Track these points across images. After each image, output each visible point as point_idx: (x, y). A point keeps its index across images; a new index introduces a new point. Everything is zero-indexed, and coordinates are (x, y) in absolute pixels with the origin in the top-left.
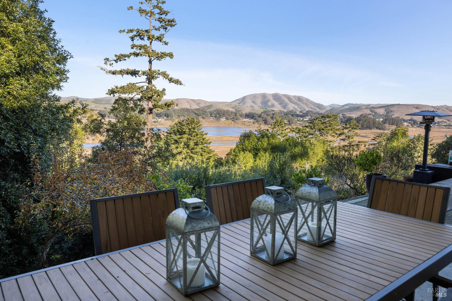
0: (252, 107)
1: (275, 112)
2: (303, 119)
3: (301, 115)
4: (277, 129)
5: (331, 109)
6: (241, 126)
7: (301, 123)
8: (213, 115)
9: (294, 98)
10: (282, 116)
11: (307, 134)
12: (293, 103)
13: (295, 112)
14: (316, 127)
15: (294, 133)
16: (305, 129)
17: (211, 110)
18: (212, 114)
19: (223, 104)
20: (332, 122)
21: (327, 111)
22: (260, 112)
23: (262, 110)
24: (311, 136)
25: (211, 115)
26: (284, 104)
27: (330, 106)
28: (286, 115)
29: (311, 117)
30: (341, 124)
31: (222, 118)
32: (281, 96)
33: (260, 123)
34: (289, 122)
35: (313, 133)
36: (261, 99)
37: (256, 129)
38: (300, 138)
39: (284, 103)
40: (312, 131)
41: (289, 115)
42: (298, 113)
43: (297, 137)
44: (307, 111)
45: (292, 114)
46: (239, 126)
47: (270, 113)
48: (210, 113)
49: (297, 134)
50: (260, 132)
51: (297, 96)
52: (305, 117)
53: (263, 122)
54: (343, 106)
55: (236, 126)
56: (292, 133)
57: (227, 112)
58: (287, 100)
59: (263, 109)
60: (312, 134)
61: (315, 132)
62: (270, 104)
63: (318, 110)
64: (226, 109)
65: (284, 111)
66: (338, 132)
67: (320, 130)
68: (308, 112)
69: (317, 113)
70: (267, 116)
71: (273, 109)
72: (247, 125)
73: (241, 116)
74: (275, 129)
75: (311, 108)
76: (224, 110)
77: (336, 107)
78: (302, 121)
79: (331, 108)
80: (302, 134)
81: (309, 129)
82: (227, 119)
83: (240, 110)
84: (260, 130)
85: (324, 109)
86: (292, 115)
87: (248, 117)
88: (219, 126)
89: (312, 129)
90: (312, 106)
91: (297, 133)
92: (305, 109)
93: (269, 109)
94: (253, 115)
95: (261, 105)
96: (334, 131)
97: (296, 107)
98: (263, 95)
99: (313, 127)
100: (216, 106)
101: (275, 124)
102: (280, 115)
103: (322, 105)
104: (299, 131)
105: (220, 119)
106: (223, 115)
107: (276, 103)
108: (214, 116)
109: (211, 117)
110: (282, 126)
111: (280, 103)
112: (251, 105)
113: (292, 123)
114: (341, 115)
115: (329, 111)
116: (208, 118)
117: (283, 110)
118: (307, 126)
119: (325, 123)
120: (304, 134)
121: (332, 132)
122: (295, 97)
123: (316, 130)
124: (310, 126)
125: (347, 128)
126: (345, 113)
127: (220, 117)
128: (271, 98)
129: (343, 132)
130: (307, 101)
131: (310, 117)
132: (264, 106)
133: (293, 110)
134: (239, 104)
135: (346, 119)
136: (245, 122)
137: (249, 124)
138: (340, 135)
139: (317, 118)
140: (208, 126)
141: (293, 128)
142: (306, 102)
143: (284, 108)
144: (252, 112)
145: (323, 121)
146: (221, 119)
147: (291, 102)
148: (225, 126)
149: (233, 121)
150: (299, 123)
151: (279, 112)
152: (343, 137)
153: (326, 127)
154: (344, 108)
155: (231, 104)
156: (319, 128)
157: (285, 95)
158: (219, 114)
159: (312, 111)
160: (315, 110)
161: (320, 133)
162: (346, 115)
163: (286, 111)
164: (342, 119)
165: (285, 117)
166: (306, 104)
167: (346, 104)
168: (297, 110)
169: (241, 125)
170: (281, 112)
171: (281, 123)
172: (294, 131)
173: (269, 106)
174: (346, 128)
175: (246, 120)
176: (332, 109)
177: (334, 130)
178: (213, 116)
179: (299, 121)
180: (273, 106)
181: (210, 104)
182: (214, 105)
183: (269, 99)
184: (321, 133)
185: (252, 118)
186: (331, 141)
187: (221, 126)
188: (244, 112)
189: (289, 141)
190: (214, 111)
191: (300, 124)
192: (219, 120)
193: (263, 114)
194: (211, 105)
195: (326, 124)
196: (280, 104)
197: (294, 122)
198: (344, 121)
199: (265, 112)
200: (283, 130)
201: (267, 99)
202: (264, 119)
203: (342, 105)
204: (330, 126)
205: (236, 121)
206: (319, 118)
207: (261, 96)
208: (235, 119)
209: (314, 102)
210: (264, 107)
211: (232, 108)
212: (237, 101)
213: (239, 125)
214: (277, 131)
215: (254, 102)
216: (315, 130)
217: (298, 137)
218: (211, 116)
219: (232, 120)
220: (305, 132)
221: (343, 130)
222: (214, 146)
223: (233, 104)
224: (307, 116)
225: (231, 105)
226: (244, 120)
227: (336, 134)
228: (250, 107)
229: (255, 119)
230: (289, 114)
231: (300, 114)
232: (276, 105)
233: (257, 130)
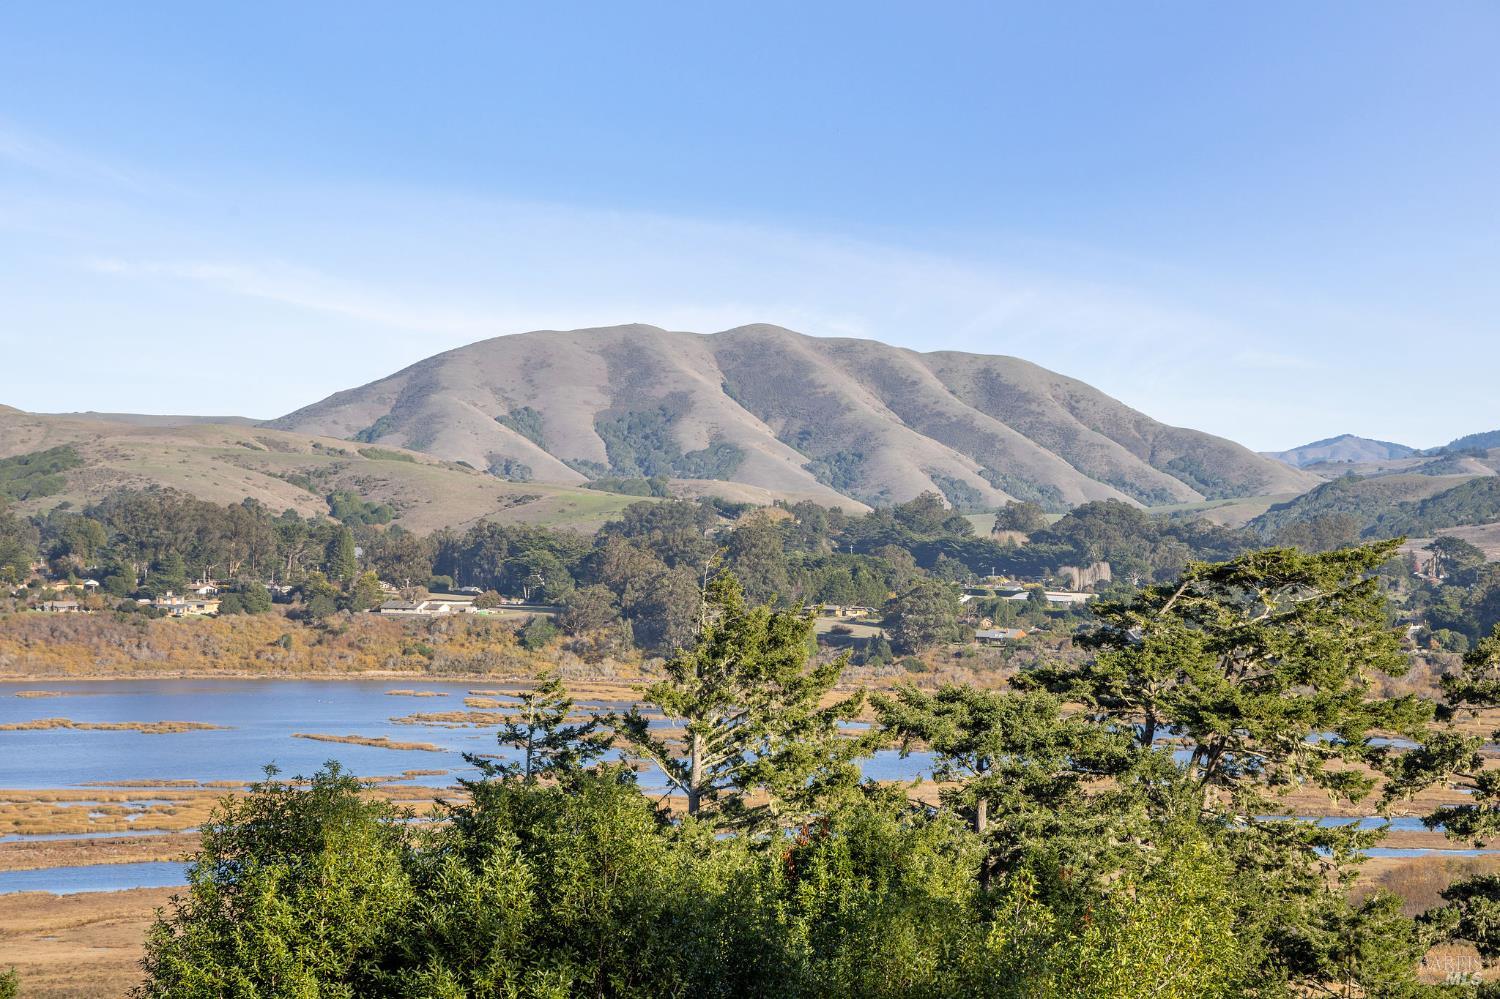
0: (504, 467)
1: (745, 519)
2: (1035, 594)
3: (1019, 553)
4: (733, 710)
5: (1320, 491)
6: (388, 673)
7: (1014, 634)
8: (75, 560)
9: (940, 374)
10: (819, 563)
11: (1061, 764)
12: (931, 432)
13: (953, 522)
14: (1160, 684)
15: (923, 753)
16: (1040, 710)
17: (54, 501)
18: (65, 550)
19: (193, 443)
20: (1325, 634)
21: (1276, 507)
22: (589, 527)
23: (616, 506)
24: (1108, 785)
25: (54, 555)
26: (843, 445)
27: (1309, 457)
28: (862, 547)
29: (1120, 570)
30: (1423, 640)
31: (179, 592)
32: (809, 355)
33: (587, 638)
34: (892, 620)
35: (1121, 751)
36: (602, 390)
37: (515, 716)
38: (983, 806)
39: (838, 432)
40: (1109, 737)
41: (889, 548)
42: (982, 528)
43: (950, 799)
44: (1080, 513)
45: (917, 537)
46: (371, 673)
47: (694, 531)
48: (47, 533)
49: (953, 763)
50: (551, 741)
51: (975, 357)
52: (1054, 570)
53: (627, 626)
54: (1445, 457)
55: (333, 674)
56: (904, 752)
57: (242, 520)
58: (865, 403)
59: (620, 488)
60: (1117, 767)
61: (1147, 739)
62: (692, 436)
63: (1188, 497)
64: (225, 488)
65: (836, 511)
66: (1401, 746)
67: (1193, 718)
68: (1089, 520)
69: (1173, 531)
70: (657, 566)
71: (733, 491)
72: (455, 666)
73: (393, 562)
74: (713, 716)
75: (1119, 482)
76: (207, 510)
77: (1368, 465)
78: (1023, 610)
79: (1313, 480)
80: (1008, 760)
81: (1081, 708)
82: (234, 597)
83: (377, 499)
84: (558, 729)
85: (1244, 490)
86: (925, 557)
87: (466, 579)
88: (142, 675)
89: (1116, 706)
90: (1129, 461)
91: (954, 752)
92: (1052, 493)
93: (687, 490)
94: (513, 550)
95: (599, 451)
96: (1343, 731)
97: (965, 468)
98: (626, 343)
99: (1119, 684)
100: (116, 465)
101: (716, 655)
102: (800, 554)
103: (1227, 452)
104: (979, 726)
105: (163, 602)
106: (194, 555)
107: (755, 431)
108: (94, 575)
109: (60, 587)
110: (785, 675)
111: (798, 425)
112: (498, 449)
113: (927, 638)
114: (1417, 550)
115: (1295, 512)
116: (22, 595)
117: (828, 497)
118: (1065, 677)
119: (1245, 640)
120: (1033, 763)
121: (1329, 736)
122: (945, 363)
123: (1158, 715)
124: (1086, 673)
125: (1483, 696)
126: (1466, 533)
127: (160, 579)
128: (708, 383)
129: (1442, 739)
130: (1072, 410)
131: (1105, 568)
132: (629, 463)
133: (928, 502)
134: (369, 435)
135: (1478, 593)
136: (430, 625)
137: (474, 650)
138: (1418, 765)
139: (1168, 593)
140: (17, 676)
141: (909, 700)
142: (1062, 414)
143: (845, 481)
144: (508, 519)
145: (1225, 619)
146: (169, 600)
147: (909, 421)
148: (212, 673)
149: (304, 617)
150: (997, 633)
151: (786, 523)
152: (1446, 790)
153: (1265, 686)
154: (1448, 480)
155: (280, 436)
156: (1183, 700)
157: (843, 349)
158: (142, 545)
159: (1124, 512)
160: (1160, 495)
161: (1201, 750)
162: (1474, 551)
163: (856, 508)
164: (1436, 594)
165: (845, 570)
166: (1065, 442)
167: (1474, 438)
168: (973, 495)
169: (383, 666)
170: (807, 519)
171: (776, 642)
172: (920, 732)
173: (686, 464)
174: (1471, 695)
175: (445, 609)
176: (1334, 485)
177: (1342, 716)
178: (81, 575)
179: (990, 611)
180: (726, 456)
181: (52, 444)
182: (89, 452)
183: (681, 388)
184: (1213, 752)
185: (507, 590)
186: (1318, 841)
187: (161, 676)
188: (422, 528)
189: (824, 876)
190: (88, 513)
191: (1010, 646)
192: (153, 612)
193: (620, 548)
194: (54, 452)
195: (1259, 652)
196: (800, 440)
197: (938, 624)
198: (1457, 610)
199: (636, 525)
200: (800, 727)
201: (660, 392)
202: (630, 597)
203: (1430, 453)
204: (1303, 677)
205: (335, 621)
206: (1189, 593)
207: (605, 352)
208: (319, 603)
209: (1141, 422)
210: (637, 474)
211: (294, 480)
212: (349, 409)
213: (363, 665)
214: (740, 737)
215: (524, 420)
216: (1151, 721)
217: (968, 798)
218: (59, 574)
219: (292, 616)
220: (1038, 745)
221: (1443, 713)
222: (78, 900)
223: (302, 438)
224: (1080, 560)
225: (282, 446)
226: (421, 609)
227: (1375, 757)
228: (492, 470)
229: (537, 599)
230: (887, 538)
231: (1004, 537)
232: (756, 445)
233: (523, 728)
